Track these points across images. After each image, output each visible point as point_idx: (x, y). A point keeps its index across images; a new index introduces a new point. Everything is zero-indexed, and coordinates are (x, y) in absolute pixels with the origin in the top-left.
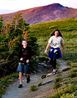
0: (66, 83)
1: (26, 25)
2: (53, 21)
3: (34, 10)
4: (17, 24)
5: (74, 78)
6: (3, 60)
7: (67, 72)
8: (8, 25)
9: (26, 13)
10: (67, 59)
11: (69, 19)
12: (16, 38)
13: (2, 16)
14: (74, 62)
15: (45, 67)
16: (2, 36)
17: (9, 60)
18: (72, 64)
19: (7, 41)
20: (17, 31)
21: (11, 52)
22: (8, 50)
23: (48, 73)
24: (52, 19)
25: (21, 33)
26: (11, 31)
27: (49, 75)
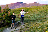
0: (24, 30)
1: (10, 9)
2: (19, 8)
3: (12, 4)
4: (6, 9)
5: (27, 29)
6: (1, 22)
7: (24, 26)
8: (3, 9)
9: (10, 5)
10: (24, 22)
11: (25, 7)
12: (6, 14)
13: (1, 6)
14: (27, 23)
15: (16, 24)
16: (1, 13)
17: (3, 22)
18: (26, 24)
19: (3, 15)
20: (6, 11)
21: (4, 19)
22: (3, 18)
23: (17, 27)
24: (19, 7)
25: (8, 12)
26: (4, 12)
27: (18, 27)
